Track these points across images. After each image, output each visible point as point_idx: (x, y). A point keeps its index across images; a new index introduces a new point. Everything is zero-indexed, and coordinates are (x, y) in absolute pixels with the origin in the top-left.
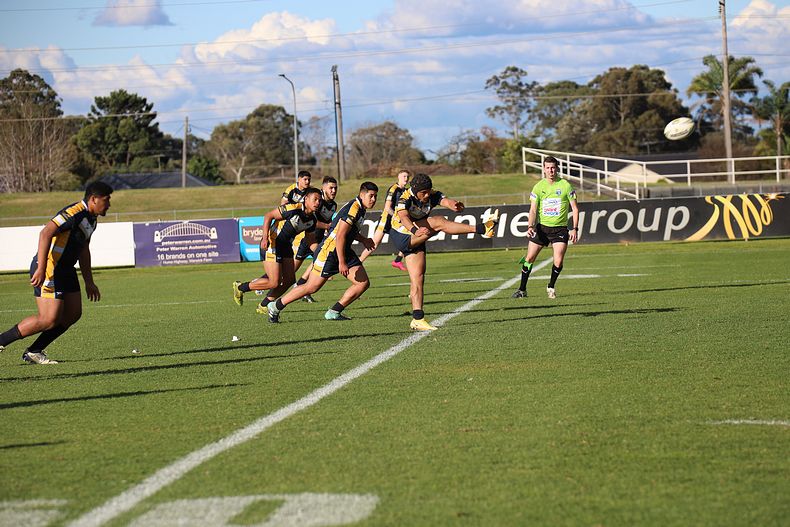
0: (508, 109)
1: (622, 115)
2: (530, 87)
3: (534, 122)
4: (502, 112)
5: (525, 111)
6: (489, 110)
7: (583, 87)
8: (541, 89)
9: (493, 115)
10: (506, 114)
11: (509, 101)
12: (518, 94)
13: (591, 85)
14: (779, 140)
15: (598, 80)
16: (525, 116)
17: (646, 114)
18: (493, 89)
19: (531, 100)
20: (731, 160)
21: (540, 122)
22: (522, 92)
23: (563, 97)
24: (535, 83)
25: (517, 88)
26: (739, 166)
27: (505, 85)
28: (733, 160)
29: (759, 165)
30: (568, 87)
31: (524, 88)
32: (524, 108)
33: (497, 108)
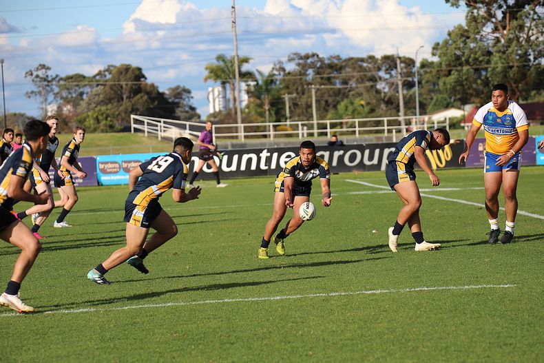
0: (40, 93)
1: (125, 97)
2: (54, 79)
3: (57, 101)
4: (36, 95)
5: (51, 94)
6: (27, 93)
7: (89, 78)
8: (61, 79)
9: (29, 97)
10: (38, 96)
11: (39, 87)
12: (46, 83)
13: (95, 77)
14: (267, 113)
15: (100, 73)
16: (51, 97)
17: (139, 96)
18: (29, 78)
19: (54, 87)
20: (241, 126)
21: (62, 101)
22: (48, 82)
23: (75, 83)
24: (57, 76)
25: (45, 80)
26: (246, 129)
27: (37, 76)
28: (243, 125)
29: (257, 129)
30: (79, 78)
31: (50, 79)
32: (50, 91)
33: (32, 92)
